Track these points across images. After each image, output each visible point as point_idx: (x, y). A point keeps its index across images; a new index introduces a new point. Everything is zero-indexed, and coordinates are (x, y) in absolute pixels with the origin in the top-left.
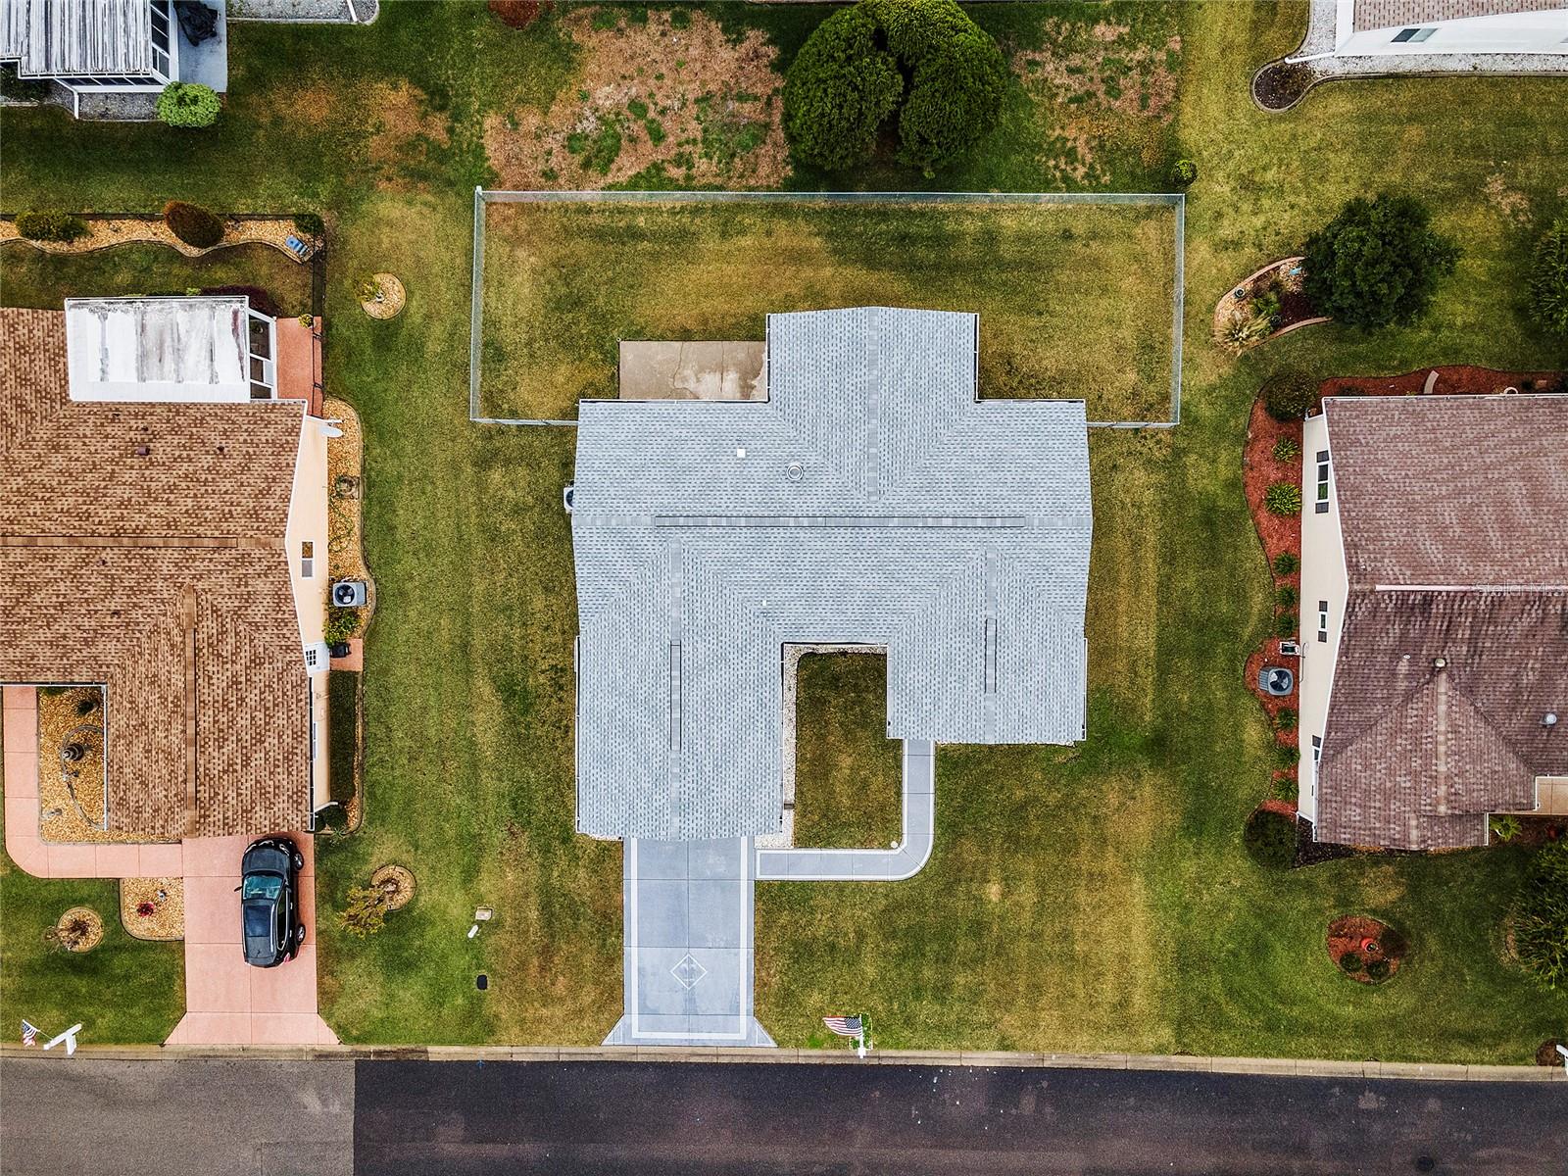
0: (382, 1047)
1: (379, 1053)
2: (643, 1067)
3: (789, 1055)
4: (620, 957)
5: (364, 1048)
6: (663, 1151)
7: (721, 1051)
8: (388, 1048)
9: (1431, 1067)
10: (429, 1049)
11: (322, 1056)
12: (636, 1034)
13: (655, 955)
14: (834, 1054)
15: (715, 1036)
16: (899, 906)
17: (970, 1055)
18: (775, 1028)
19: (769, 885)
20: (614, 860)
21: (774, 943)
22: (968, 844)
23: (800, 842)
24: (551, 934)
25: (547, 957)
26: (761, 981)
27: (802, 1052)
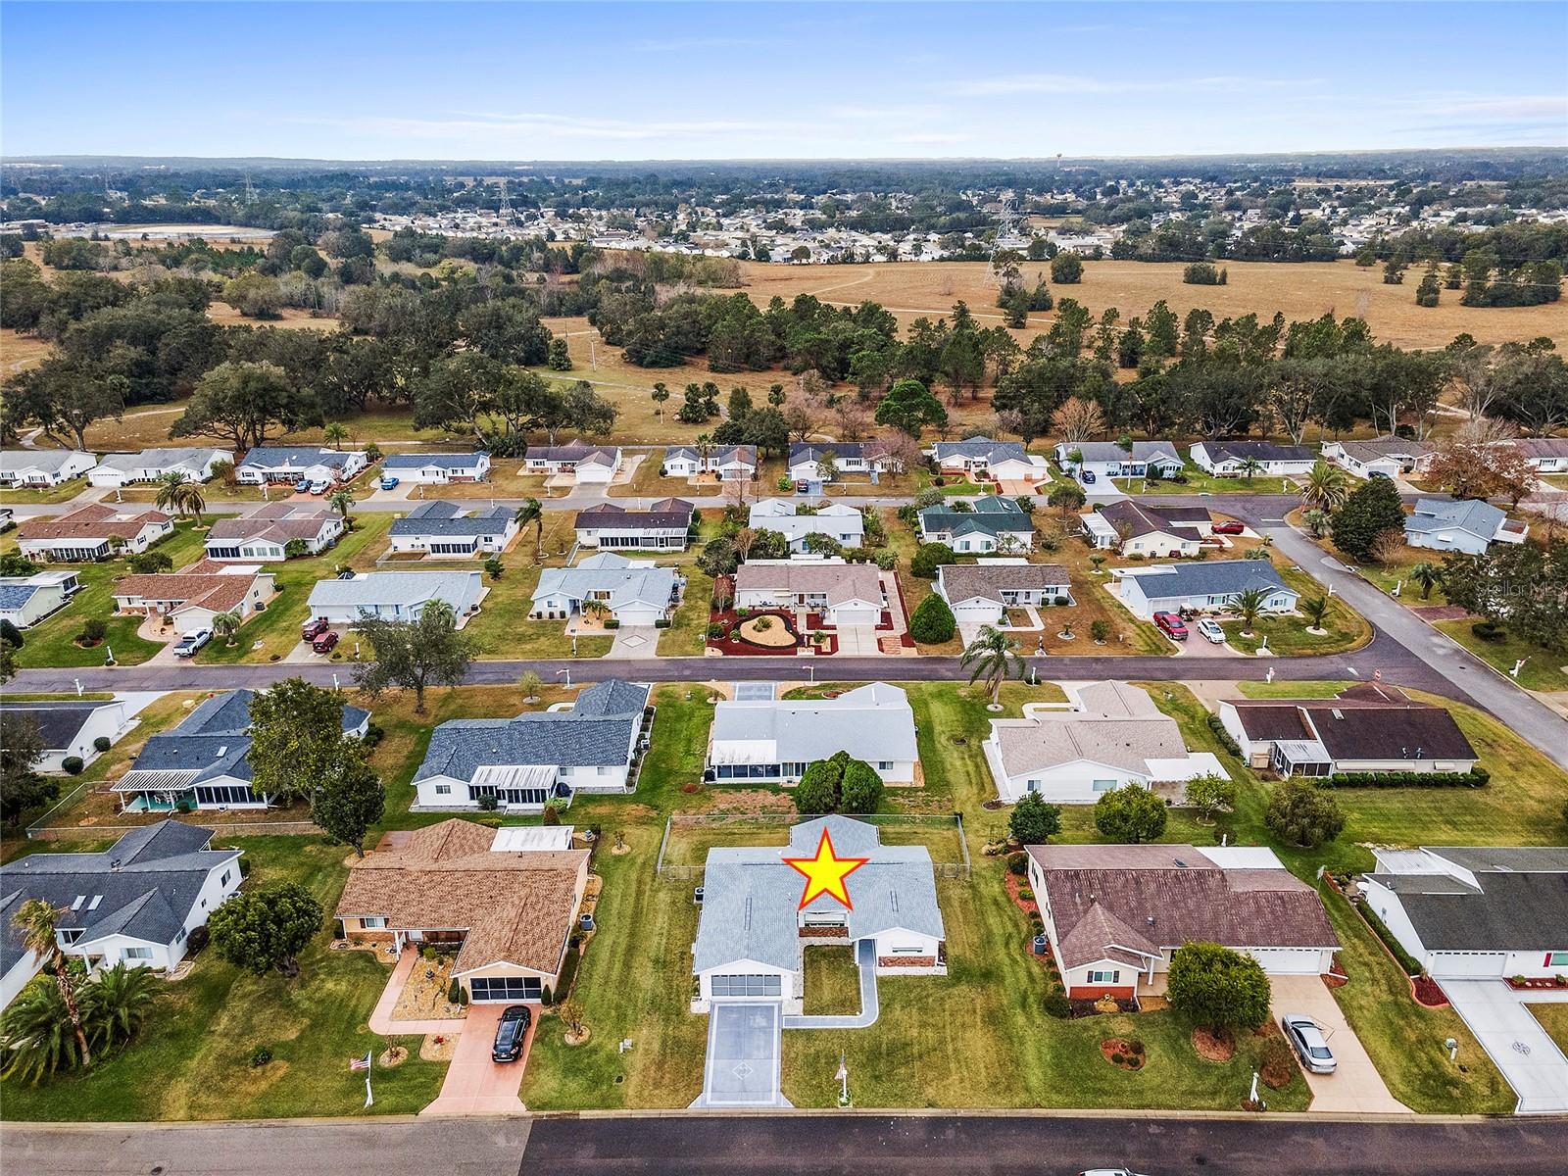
0: (551, 1113)
1: (550, 1116)
2: (712, 1119)
3: (801, 1112)
4: (703, 1065)
5: (540, 1113)
6: (721, 1160)
7: (760, 1111)
8: (555, 1113)
9: (1184, 1112)
10: (581, 1112)
11: (513, 1119)
12: (709, 1102)
13: (723, 1063)
14: (829, 1112)
15: (757, 1102)
16: (862, 1038)
17: (911, 1110)
18: (794, 1096)
19: (790, 1030)
20: (703, 1020)
21: (793, 1055)
22: (897, 1013)
23: (806, 1012)
24: (664, 1055)
25: (660, 1065)
26: (785, 1074)
27: (810, 1111)
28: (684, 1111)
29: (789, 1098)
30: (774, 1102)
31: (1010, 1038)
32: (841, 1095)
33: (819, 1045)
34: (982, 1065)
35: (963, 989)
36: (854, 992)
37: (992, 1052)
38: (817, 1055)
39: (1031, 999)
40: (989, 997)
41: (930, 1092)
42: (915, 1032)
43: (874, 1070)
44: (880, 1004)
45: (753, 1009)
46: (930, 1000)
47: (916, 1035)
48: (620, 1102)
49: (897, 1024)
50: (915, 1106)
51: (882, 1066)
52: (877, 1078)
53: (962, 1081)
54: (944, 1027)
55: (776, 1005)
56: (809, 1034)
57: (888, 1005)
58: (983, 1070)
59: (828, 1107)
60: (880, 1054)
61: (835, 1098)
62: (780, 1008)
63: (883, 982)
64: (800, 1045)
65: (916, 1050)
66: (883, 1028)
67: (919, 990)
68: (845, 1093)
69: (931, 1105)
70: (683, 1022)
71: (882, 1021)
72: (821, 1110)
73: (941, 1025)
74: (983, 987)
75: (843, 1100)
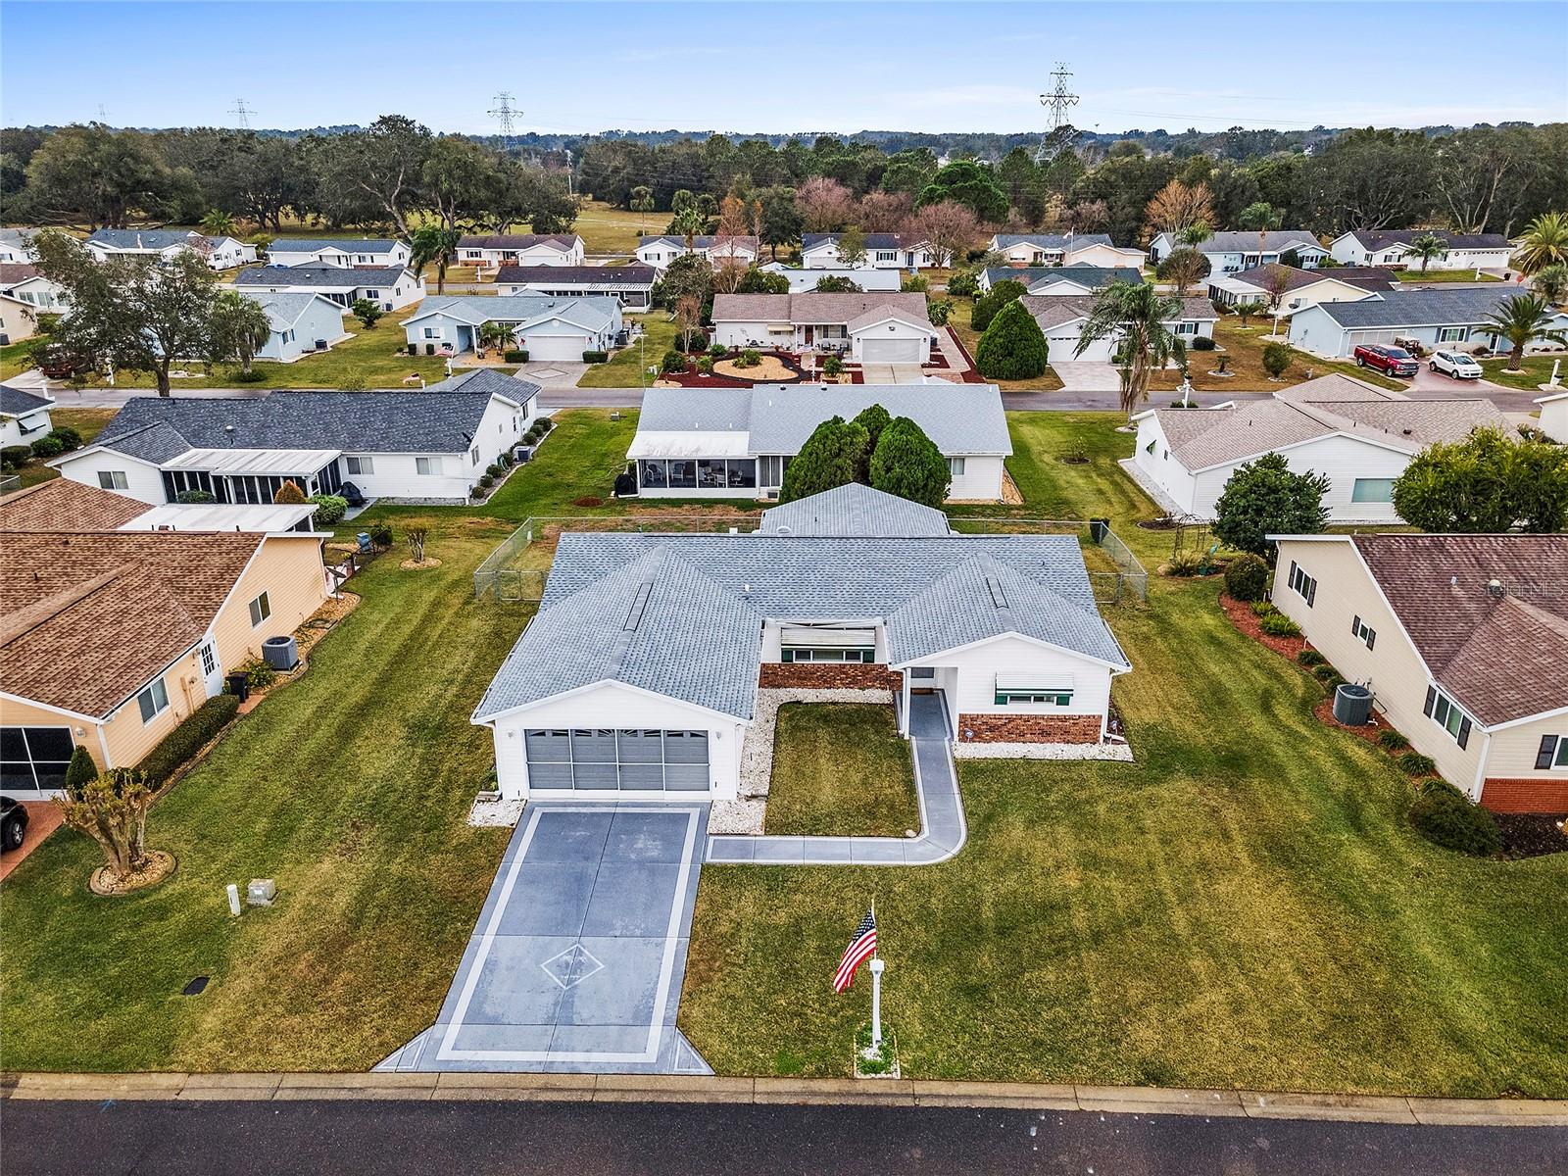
7: (605, 1082)
12: (442, 1056)
13: (521, 947)
14: (826, 1090)
15: (597, 1057)
16: (924, 889)
17: (1091, 1092)
18: (714, 1041)
19: (724, 868)
20: (495, 843)
21: (725, 927)
22: (1015, 832)
23: (773, 827)
24: (355, 923)
25: (332, 949)
26: (697, 976)
27: (762, 1085)
28: (357, 1080)
29: (699, 1048)
30: (650, 1056)
31: (1344, 897)
32: (865, 1041)
33: (803, 903)
34: (1287, 966)
35: (1180, 789)
36: (899, 789)
37: (1307, 930)
38: (796, 929)
39: (1371, 811)
40: (1254, 804)
41: (1145, 1036)
42: (1071, 879)
43: (963, 970)
44: (969, 814)
45: (633, 821)
46: (1101, 809)
47: (1075, 884)
48: (163, 1054)
49: (1019, 860)
50: (1101, 1079)
51: (986, 960)
52: (975, 993)
53: (1237, 1007)
54: (1151, 867)
55: (695, 814)
56: (776, 879)
57: (989, 818)
58: (1293, 979)
59: (821, 1074)
60: (978, 929)
61: (846, 1052)
62: (704, 820)
63: (969, 770)
64: (748, 904)
65: (1080, 920)
66: (983, 867)
67: (1067, 787)
68: (877, 1034)
69: (1155, 1076)
70: (437, 847)
71: (978, 848)
72: (797, 1085)
73: (1142, 862)
74: (1232, 786)
75: (871, 1054)
